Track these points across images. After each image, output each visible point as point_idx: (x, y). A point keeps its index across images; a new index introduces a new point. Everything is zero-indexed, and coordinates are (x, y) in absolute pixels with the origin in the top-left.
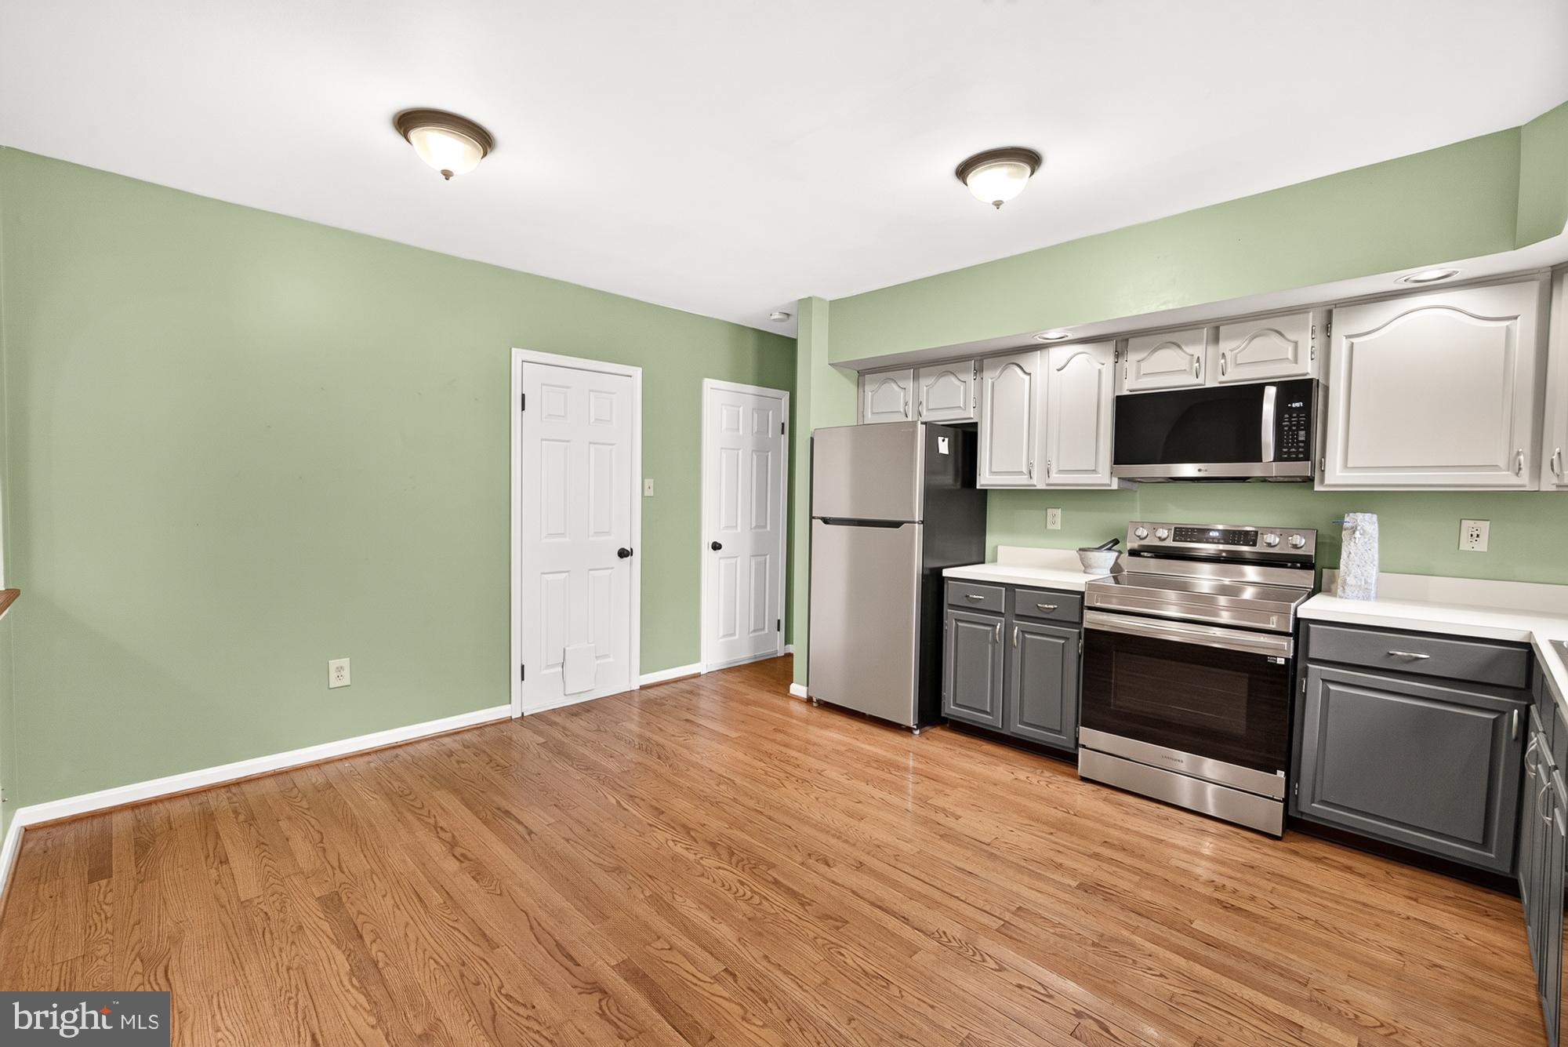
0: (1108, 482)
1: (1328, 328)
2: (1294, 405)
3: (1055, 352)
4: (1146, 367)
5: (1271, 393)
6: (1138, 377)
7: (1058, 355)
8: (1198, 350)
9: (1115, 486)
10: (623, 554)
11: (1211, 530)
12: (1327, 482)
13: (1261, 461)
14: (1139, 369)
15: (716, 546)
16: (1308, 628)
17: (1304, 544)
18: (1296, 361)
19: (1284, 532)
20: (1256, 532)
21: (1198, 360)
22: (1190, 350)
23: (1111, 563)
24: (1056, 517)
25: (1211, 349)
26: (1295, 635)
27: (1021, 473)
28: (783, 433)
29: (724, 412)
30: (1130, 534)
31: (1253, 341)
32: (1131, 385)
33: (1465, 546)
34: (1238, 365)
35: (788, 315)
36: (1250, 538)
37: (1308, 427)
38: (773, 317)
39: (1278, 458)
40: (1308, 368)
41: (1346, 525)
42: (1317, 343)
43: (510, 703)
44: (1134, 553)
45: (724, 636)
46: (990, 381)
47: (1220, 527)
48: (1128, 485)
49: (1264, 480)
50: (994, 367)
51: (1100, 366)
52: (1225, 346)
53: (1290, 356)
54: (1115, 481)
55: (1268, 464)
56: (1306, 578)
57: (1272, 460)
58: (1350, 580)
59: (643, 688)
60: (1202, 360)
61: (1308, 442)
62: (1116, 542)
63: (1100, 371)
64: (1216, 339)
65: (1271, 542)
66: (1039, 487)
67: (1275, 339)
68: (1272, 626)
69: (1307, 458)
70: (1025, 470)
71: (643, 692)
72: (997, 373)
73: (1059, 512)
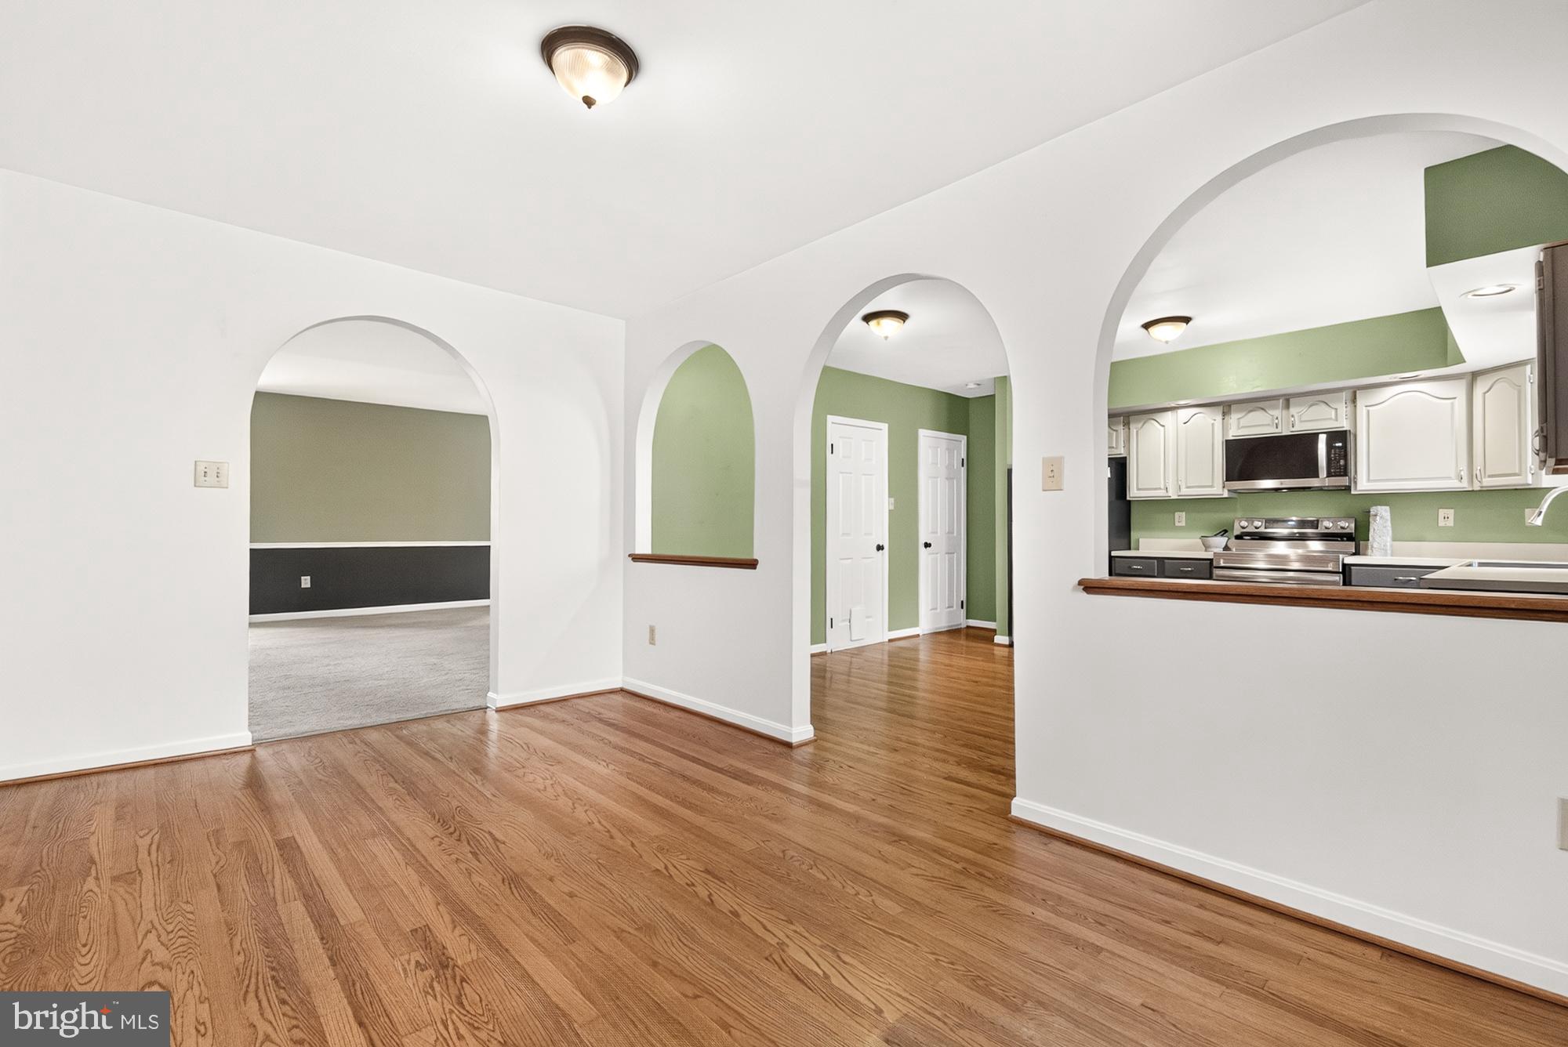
0: (1221, 493)
1: (1354, 400)
2: (1337, 445)
3: (1181, 412)
4: (1243, 422)
5: (1322, 439)
6: (1239, 428)
7: (1183, 414)
8: (1277, 413)
9: (1226, 495)
10: (880, 548)
11: (1289, 521)
12: (1358, 488)
13: (1318, 477)
14: (1239, 423)
15: (927, 545)
16: (1350, 569)
17: (1349, 526)
18: (1337, 420)
19: (1335, 520)
20: (1318, 521)
21: (1277, 418)
22: (1271, 412)
23: (1224, 545)
24: (1181, 518)
25: (1284, 412)
26: (1344, 572)
27: (1160, 489)
28: (963, 466)
29: (930, 451)
30: (1236, 525)
31: (1311, 408)
32: (1234, 433)
33: (1442, 523)
34: (1301, 422)
35: (978, 385)
36: (1315, 524)
37: (1346, 457)
38: (968, 387)
39: (1329, 475)
40: (1344, 425)
41: (1372, 513)
42: (1348, 409)
43: (825, 642)
44: (1238, 537)
45: (931, 610)
46: (1135, 431)
47: (1294, 518)
48: (1234, 495)
49: (1320, 489)
50: (1138, 421)
51: (1213, 422)
52: (1293, 410)
53: (1333, 417)
54: (1226, 491)
55: (1323, 479)
56: (1351, 546)
57: (1325, 476)
58: (1375, 545)
59: (890, 641)
60: (1280, 418)
61: (1346, 466)
62: (1226, 531)
63: (1213, 424)
64: (1287, 406)
65: (1327, 525)
66: (1172, 498)
67: (1324, 406)
68: (1330, 569)
69: (1345, 474)
70: (1162, 487)
71: (891, 644)
72: (1140, 425)
73: (1184, 513)
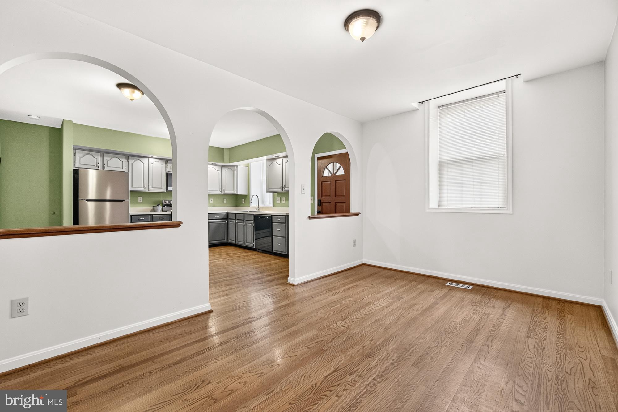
0: (164, 191)
7: (151, 160)
23: (161, 209)
27: (142, 188)
30: (164, 202)
32: (169, 171)
46: (131, 163)
50: (133, 159)
62: (159, 204)
63: (161, 166)
66: (146, 191)
72: (134, 161)
73: (142, 198)
